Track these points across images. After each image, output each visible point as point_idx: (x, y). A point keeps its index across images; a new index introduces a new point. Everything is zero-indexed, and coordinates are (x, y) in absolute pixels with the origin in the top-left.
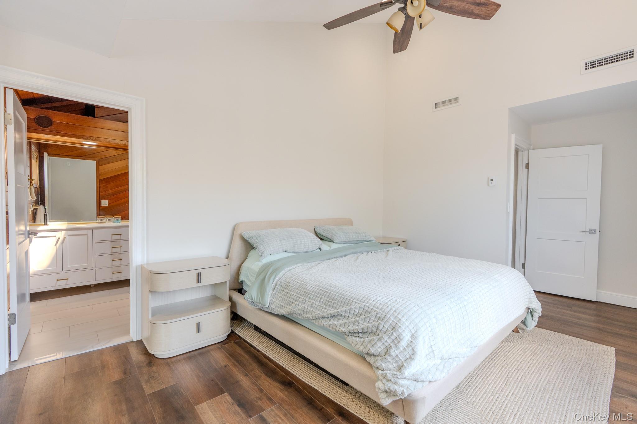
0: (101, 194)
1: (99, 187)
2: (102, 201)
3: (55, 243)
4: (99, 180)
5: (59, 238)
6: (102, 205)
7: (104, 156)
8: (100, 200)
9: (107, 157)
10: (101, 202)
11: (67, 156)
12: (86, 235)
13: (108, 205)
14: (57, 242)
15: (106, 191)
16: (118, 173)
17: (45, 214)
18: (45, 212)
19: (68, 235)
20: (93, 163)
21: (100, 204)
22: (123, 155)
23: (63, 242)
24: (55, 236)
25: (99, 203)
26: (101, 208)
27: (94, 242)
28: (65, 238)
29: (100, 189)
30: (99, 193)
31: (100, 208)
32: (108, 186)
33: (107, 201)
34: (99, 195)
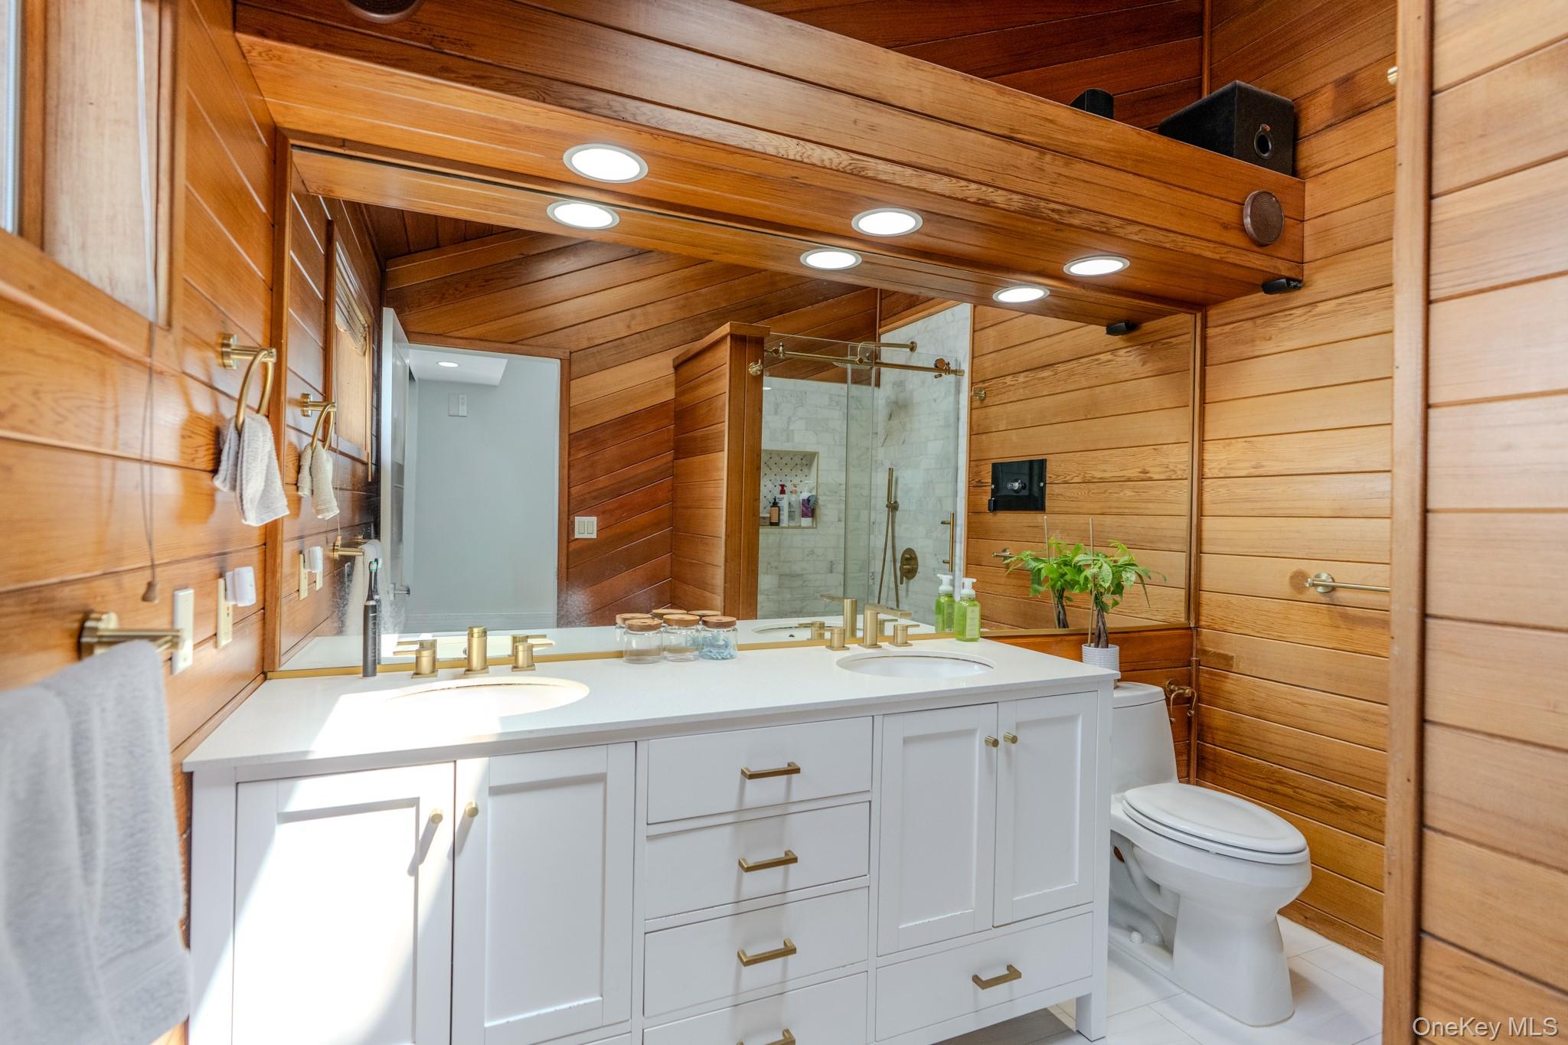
0: (573, 490)
1: (569, 466)
2: (577, 519)
3: (409, 851)
4: (570, 435)
5: (436, 819)
6: (577, 536)
7: (589, 339)
8: (569, 515)
9: (597, 342)
10: (573, 523)
11: (467, 339)
12: (600, 779)
13: (594, 536)
14: (423, 847)
15: (591, 478)
16: (631, 409)
17: (366, 608)
18: (370, 598)
19: (496, 791)
20: (551, 369)
21: (568, 533)
22: (648, 338)
23: (461, 851)
24: (414, 803)
25: (566, 528)
26: (573, 546)
27: (643, 830)
28: (474, 812)
29: (571, 472)
30: (569, 488)
31: (571, 549)
32: (596, 458)
33: (594, 519)
34: (569, 492)
